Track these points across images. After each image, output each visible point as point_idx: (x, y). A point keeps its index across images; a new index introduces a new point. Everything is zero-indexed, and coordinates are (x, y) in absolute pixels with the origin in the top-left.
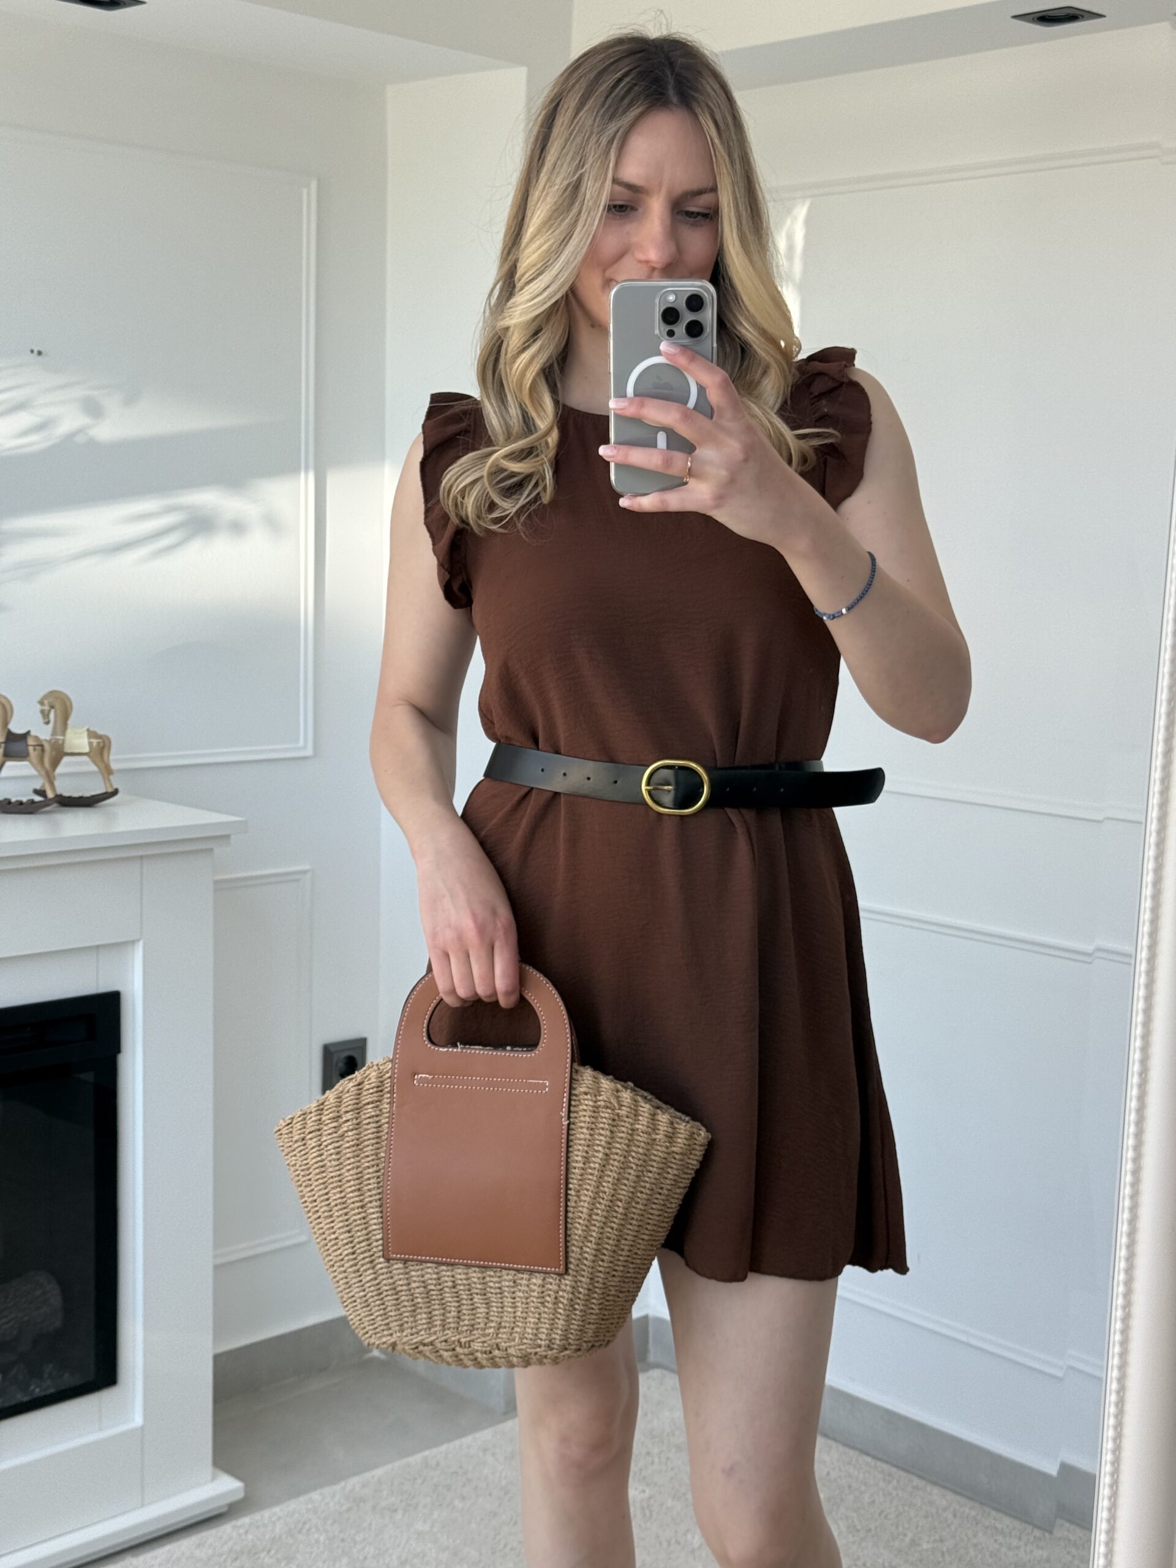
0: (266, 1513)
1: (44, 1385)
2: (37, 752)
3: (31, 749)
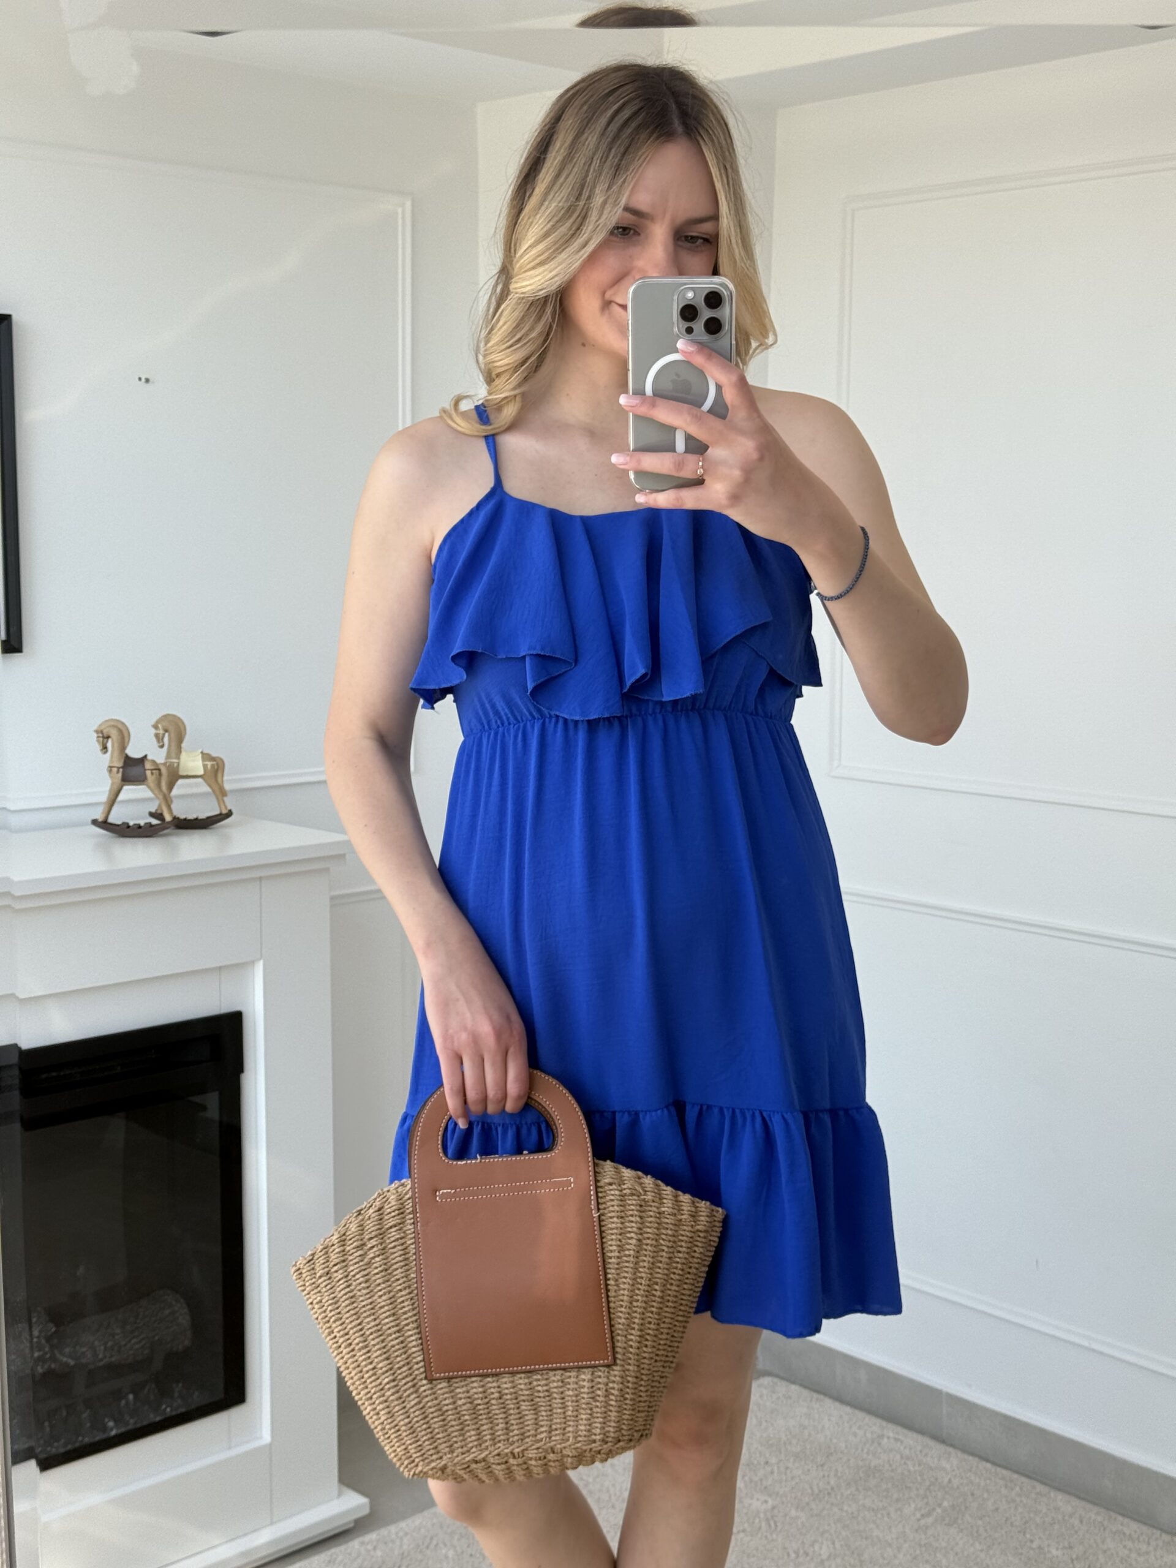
0: (393, 1529)
1: (175, 1405)
2: (154, 776)
3: (148, 773)
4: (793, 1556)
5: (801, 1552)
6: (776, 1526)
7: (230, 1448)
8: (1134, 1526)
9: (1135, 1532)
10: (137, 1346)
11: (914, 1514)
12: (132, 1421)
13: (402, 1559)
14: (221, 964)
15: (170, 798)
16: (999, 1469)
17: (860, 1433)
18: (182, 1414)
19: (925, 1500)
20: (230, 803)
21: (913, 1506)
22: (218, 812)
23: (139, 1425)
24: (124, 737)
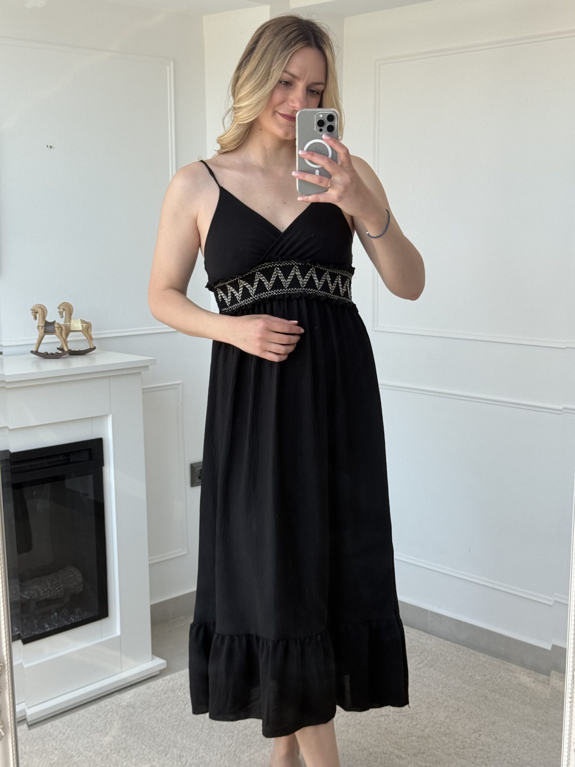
0: (177, 674)
2: (59, 331)
3: (56, 329)
7: (101, 638)
8: (514, 666)
9: (514, 669)
10: (58, 591)
12: (57, 625)
14: (92, 416)
18: (80, 622)
22: (89, 347)
24: (44, 313)
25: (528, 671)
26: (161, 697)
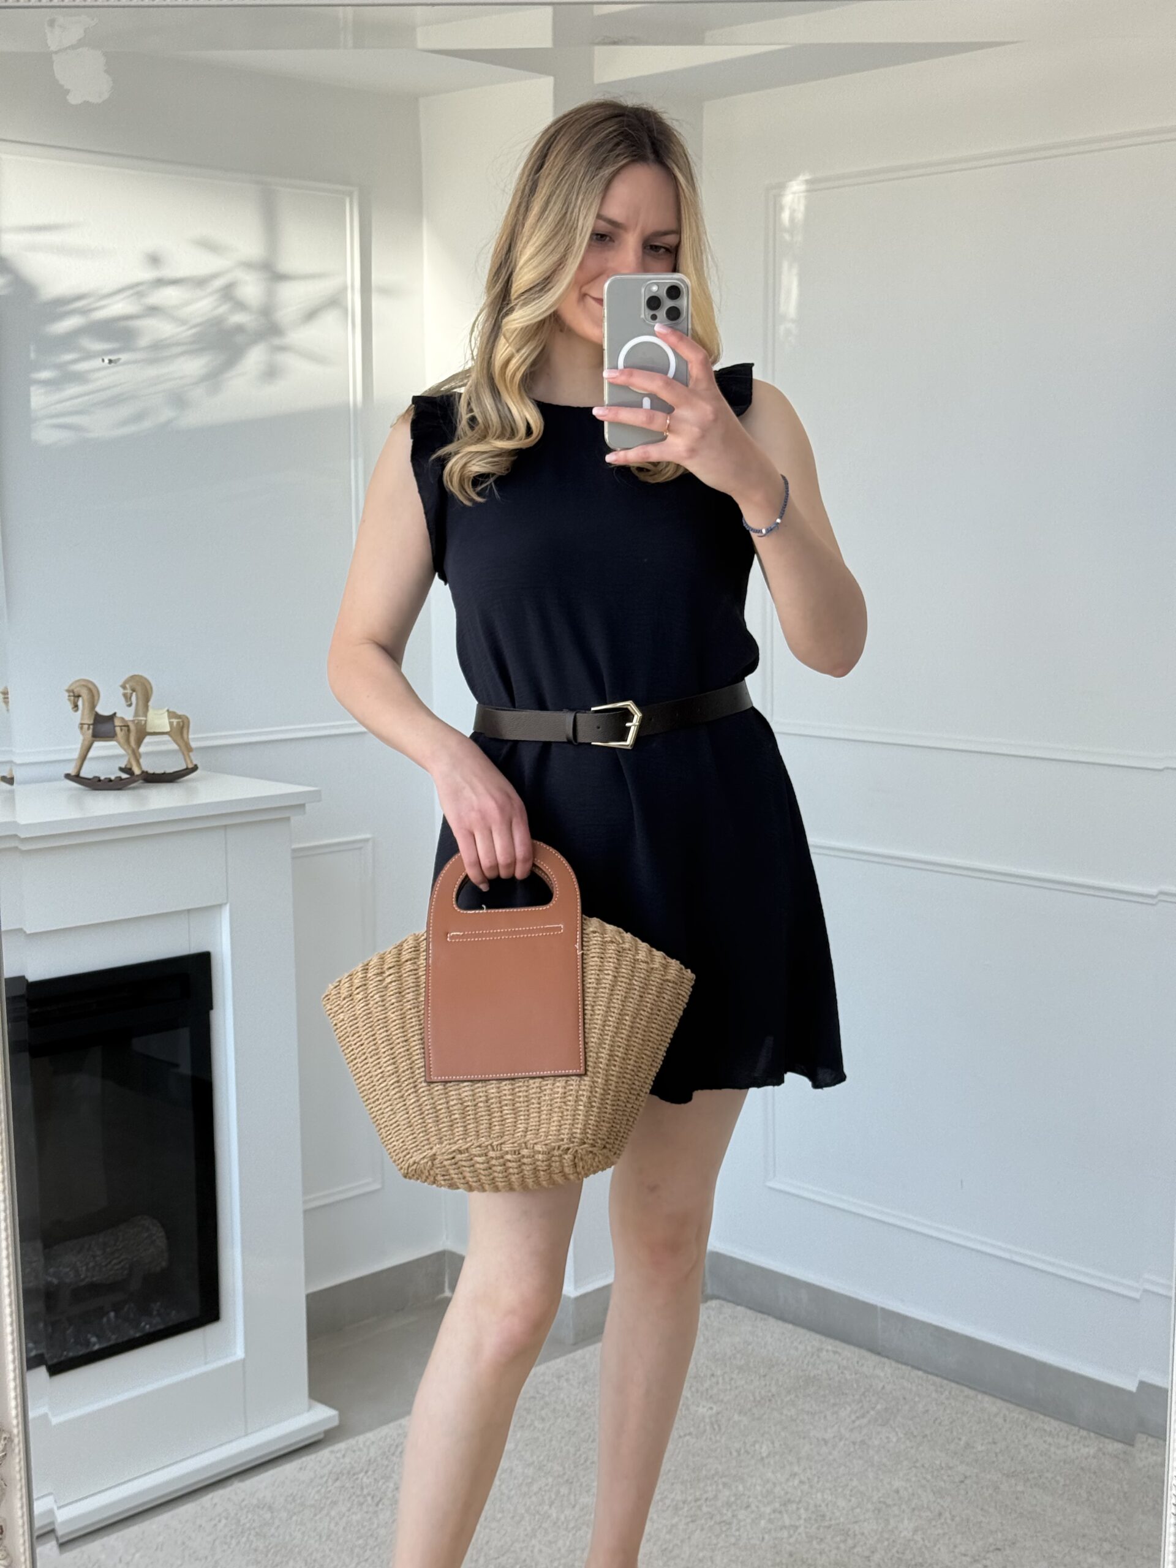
0: (361, 1439)
1: (154, 1322)
2: (123, 732)
3: (118, 729)
4: (735, 1454)
5: (742, 1451)
6: (720, 1429)
7: (206, 1363)
8: (1055, 1424)
9: (1055, 1429)
10: (116, 1267)
11: (849, 1417)
12: (114, 1337)
13: (369, 1465)
14: (190, 907)
15: (140, 755)
16: (930, 1377)
17: (801, 1347)
18: (160, 1331)
19: (860, 1405)
20: (196, 759)
21: (849, 1409)
22: (185, 767)
23: (120, 1340)
24: (93, 696)
25: (1084, 1433)
26: (327, 1487)
